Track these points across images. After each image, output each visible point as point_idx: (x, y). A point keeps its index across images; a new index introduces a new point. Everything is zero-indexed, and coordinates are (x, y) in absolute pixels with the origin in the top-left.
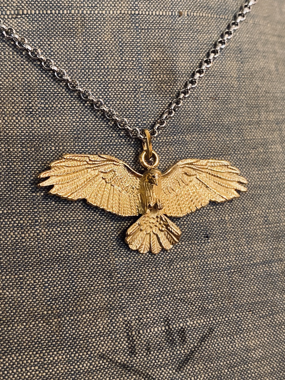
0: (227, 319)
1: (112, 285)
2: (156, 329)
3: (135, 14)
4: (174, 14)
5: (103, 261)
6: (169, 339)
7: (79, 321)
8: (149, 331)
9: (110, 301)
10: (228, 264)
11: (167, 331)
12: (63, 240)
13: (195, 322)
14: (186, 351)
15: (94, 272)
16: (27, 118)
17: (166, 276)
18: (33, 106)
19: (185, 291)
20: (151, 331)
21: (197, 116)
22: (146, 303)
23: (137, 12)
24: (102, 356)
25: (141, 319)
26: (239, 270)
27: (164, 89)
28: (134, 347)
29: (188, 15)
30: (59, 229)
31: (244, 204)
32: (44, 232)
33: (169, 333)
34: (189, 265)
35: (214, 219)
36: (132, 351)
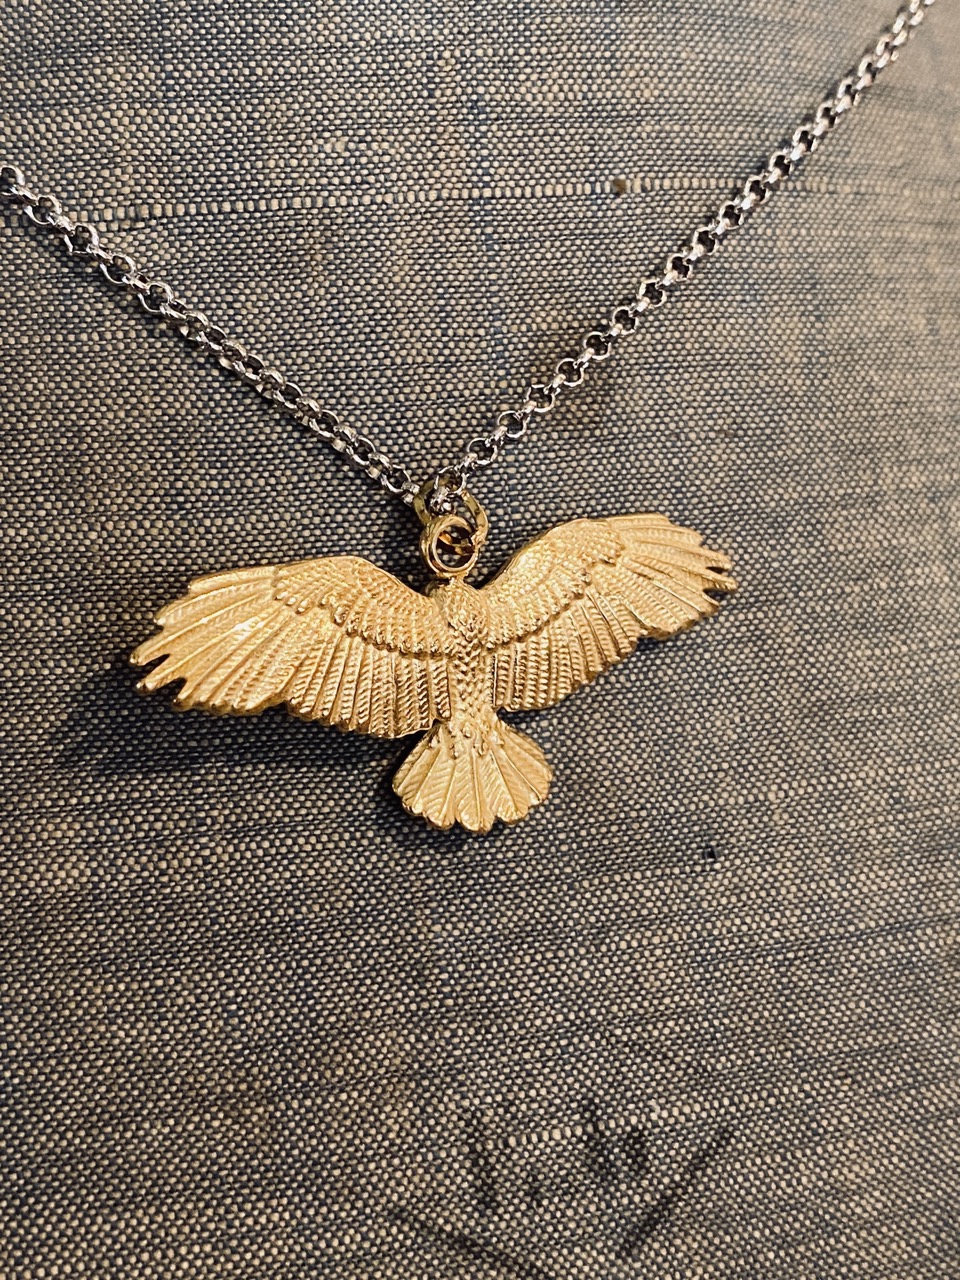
0: (772, 1101)
1: (425, 1005)
2: (557, 1135)
3: (481, 197)
4: (598, 190)
5: (396, 934)
6: (595, 1161)
7: (327, 1113)
8: (534, 1138)
9: (420, 1053)
10: (776, 934)
11: (591, 1137)
12: (279, 877)
13: (676, 1112)
14: (647, 1197)
15: (372, 969)
16: (171, 524)
17: (587, 975)
18: (185, 487)
19: (642, 1021)
20: (540, 1140)
21: (679, 490)
22: (527, 1056)
23: (487, 193)
24: (397, 1215)
25: (512, 1103)
26: (813, 951)
27: (574, 416)
28: (491, 1188)
29: (644, 189)
30: (266, 844)
31: (829, 751)
32: (223, 852)
33: (596, 1144)
34: (656, 940)
35: (732, 801)
36: (487, 1200)
